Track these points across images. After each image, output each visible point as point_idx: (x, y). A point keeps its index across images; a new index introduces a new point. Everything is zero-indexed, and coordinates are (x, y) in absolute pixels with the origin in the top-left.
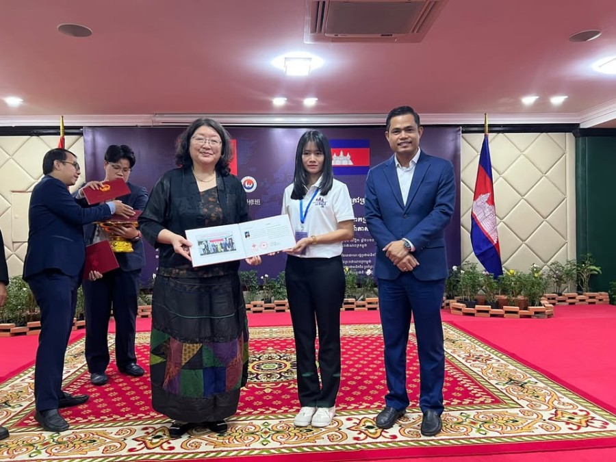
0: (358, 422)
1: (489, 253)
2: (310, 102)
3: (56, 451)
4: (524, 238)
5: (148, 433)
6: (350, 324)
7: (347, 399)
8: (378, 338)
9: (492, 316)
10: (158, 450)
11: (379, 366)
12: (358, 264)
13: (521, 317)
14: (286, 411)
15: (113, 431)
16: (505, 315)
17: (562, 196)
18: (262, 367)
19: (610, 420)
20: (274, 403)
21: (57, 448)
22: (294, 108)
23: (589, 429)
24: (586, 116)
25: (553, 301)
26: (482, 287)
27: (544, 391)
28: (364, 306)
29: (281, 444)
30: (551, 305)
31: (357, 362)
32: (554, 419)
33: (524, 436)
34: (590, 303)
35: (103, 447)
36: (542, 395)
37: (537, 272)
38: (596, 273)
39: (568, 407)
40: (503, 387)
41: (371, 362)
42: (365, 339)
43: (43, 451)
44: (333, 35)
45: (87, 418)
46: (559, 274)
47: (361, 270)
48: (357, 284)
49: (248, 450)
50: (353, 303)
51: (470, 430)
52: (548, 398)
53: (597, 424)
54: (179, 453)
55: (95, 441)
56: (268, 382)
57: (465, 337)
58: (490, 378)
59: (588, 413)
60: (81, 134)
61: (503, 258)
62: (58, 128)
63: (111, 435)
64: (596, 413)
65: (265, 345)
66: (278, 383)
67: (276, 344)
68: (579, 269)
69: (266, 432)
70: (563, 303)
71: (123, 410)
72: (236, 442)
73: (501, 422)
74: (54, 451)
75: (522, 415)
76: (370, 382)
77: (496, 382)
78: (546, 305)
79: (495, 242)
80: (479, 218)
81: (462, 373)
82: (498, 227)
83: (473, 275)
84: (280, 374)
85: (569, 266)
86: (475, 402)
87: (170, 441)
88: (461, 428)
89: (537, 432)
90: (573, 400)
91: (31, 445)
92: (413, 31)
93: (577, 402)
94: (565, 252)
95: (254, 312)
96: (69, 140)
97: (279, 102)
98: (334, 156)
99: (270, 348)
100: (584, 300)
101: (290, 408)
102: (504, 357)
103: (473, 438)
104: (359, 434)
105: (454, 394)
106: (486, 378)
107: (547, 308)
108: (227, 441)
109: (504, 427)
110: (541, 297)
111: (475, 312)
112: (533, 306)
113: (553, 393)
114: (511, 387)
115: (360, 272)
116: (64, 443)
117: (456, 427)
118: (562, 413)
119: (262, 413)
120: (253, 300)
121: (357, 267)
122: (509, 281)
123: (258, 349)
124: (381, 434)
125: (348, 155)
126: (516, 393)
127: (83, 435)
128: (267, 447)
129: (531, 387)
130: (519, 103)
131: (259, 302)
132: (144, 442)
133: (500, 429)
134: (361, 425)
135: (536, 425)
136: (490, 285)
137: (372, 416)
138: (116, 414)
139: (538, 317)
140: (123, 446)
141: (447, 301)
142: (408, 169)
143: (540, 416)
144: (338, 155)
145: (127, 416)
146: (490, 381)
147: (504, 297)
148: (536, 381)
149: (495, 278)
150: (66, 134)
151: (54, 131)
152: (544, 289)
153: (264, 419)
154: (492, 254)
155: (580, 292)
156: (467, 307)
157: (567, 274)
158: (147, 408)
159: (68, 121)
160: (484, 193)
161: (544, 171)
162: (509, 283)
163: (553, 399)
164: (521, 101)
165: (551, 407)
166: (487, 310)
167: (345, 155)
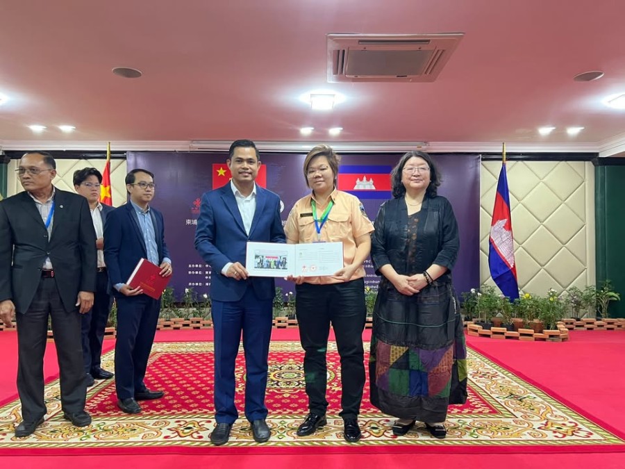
1: (506, 277)
3: (103, 436)
4: (542, 263)
5: (181, 425)
9: (507, 337)
10: (189, 438)
13: (536, 340)
15: (150, 422)
16: (520, 338)
17: (581, 223)
18: (283, 375)
19: (595, 431)
20: (291, 405)
21: (104, 434)
22: (320, 136)
23: (574, 437)
24: (602, 146)
25: (570, 326)
26: (500, 309)
27: (541, 405)
29: (295, 438)
30: (567, 329)
32: (543, 428)
33: (512, 440)
34: (608, 329)
35: (143, 434)
36: (537, 408)
37: (553, 296)
38: (616, 299)
39: (559, 419)
40: (502, 400)
43: (92, 436)
44: (353, 77)
46: (579, 300)
51: (463, 434)
52: (542, 411)
53: (582, 434)
54: (206, 442)
55: (135, 430)
56: (287, 389)
57: (476, 356)
58: (492, 392)
59: (576, 425)
60: (125, 158)
61: (520, 282)
62: (105, 152)
63: (149, 426)
64: (584, 425)
65: (287, 357)
66: (296, 390)
67: (297, 357)
68: (598, 294)
69: (282, 429)
70: (581, 328)
71: (158, 407)
73: (494, 429)
74: (101, 436)
75: (514, 424)
77: (497, 396)
78: (561, 329)
79: (512, 266)
80: (496, 243)
83: (491, 299)
84: (298, 382)
85: (588, 291)
86: (473, 412)
87: (199, 432)
88: (457, 432)
89: (524, 438)
90: (566, 414)
91: (82, 431)
92: (426, 73)
93: (570, 416)
94: (585, 278)
95: (279, 327)
96: (114, 162)
97: (306, 131)
98: (358, 181)
99: (291, 360)
100: (602, 326)
102: (510, 374)
103: (465, 441)
106: (489, 393)
107: (562, 332)
108: (248, 434)
109: (496, 433)
110: (557, 321)
111: (491, 334)
112: (548, 328)
113: (548, 407)
114: (510, 401)
116: (109, 430)
117: (453, 432)
118: (552, 424)
119: (280, 413)
120: (278, 316)
122: (525, 304)
123: (280, 360)
124: (383, 434)
125: (371, 181)
126: (513, 406)
127: (125, 425)
128: (282, 440)
129: (529, 401)
130: (538, 134)
131: (284, 318)
132: (177, 432)
133: (491, 435)
134: (367, 426)
135: (525, 433)
136: (506, 308)
137: (377, 420)
138: (153, 410)
139: (553, 340)
140: (159, 433)
141: (465, 323)
143: (531, 426)
144: (361, 180)
145: (162, 411)
146: (492, 395)
147: (520, 320)
148: (535, 396)
149: (511, 301)
150: (112, 158)
151: (101, 155)
152: (562, 313)
153: (281, 418)
154: (509, 277)
155: (599, 318)
156: (483, 329)
157: (586, 300)
158: (179, 405)
159: (114, 146)
160: (502, 219)
161: (563, 198)
162: (525, 306)
163: (547, 412)
164: (538, 132)
165: (543, 419)
166: (502, 331)
167: (368, 180)
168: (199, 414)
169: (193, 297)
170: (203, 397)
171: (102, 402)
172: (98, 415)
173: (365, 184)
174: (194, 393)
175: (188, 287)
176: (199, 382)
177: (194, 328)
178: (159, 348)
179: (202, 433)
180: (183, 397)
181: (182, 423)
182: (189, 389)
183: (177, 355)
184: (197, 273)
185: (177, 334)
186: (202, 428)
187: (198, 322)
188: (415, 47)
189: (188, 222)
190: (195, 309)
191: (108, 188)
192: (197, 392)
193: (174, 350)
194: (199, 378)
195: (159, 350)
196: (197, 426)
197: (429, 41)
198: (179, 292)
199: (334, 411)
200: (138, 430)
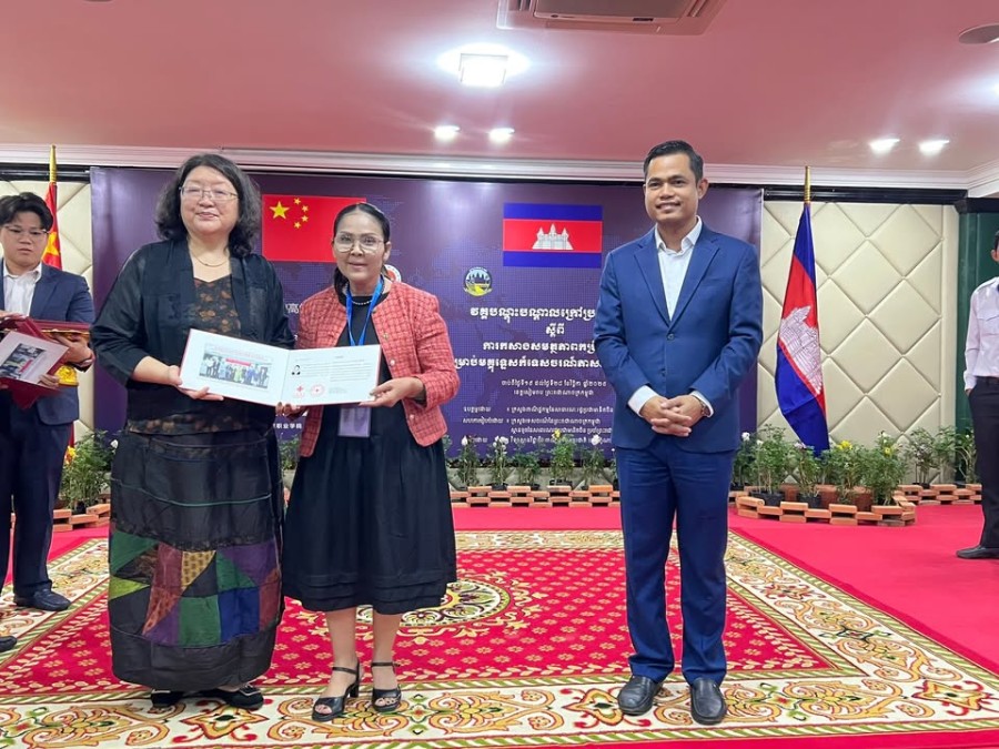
0: (581, 696)
1: (807, 411)
2: (501, 135)
3: (42, 740)
4: (866, 387)
5: (208, 711)
7: (561, 657)
8: (613, 554)
9: (810, 520)
10: (227, 740)
11: (616, 602)
12: (578, 426)
13: (859, 524)
14: (453, 677)
15: (144, 706)
16: (833, 520)
17: (933, 316)
20: (432, 662)
21: (44, 734)
22: (472, 146)
23: (983, 714)
25: (915, 498)
26: (793, 469)
27: (904, 648)
28: (586, 499)
29: (447, 732)
30: (912, 504)
31: (576, 594)
32: (922, 695)
33: (872, 724)
35: (128, 733)
36: (900, 655)
37: (888, 445)
39: (946, 676)
40: (833, 641)
41: (601, 595)
42: (589, 555)
43: (19, 739)
44: (549, 16)
45: (95, 683)
46: (926, 450)
47: (582, 435)
48: (575, 461)
49: (389, 741)
50: (566, 494)
51: (777, 712)
52: (910, 661)
53: (997, 705)
55: (111, 723)
56: (420, 627)
57: (763, 555)
58: (809, 626)
59: (980, 688)
60: (86, 180)
61: (829, 423)
62: (46, 167)
63: (140, 713)
64: (994, 687)
68: (960, 442)
69: (419, 713)
70: (931, 502)
72: (367, 729)
73: (831, 700)
74: (37, 739)
75: (866, 688)
76: (601, 629)
77: (820, 632)
78: (902, 504)
79: (818, 392)
80: (790, 349)
81: (761, 616)
82: (823, 365)
83: (776, 450)
84: (440, 612)
85: (942, 437)
86: (784, 666)
87: (248, 725)
88: (763, 709)
89: (892, 717)
90: (955, 666)
92: (689, 15)
93: (962, 669)
94: (937, 413)
96: (64, 189)
97: (445, 133)
98: (540, 234)
100: (966, 497)
101: (461, 672)
102: (833, 590)
103: (784, 727)
104: (584, 716)
105: (748, 651)
106: (803, 626)
107: (905, 509)
108: (350, 726)
109: (837, 708)
110: (895, 489)
111: (780, 513)
112: (881, 504)
113: (919, 653)
114: (846, 641)
115: (580, 440)
116: (56, 725)
117: (754, 707)
118: (935, 686)
119: (410, 679)
121: (575, 430)
122: (840, 460)
124: (622, 719)
125: (565, 233)
126: (855, 652)
127: (89, 713)
128: (421, 737)
129: (880, 642)
130: (867, 150)
132: (201, 726)
133: (829, 712)
134: (587, 701)
135: (892, 706)
136: (806, 466)
137: (605, 687)
139: (889, 524)
140: (163, 732)
141: (731, 494)
142: (680, 254)
143: (898, 691)
144: (547, 231)
146: (810, 631)
147: (831, 489)
148: (890, 632)
149: (816, 455)
150: (59, 178)
151: (38, 171)
152: (900, 476)
153: (413, 689)
154: (811, 412)
155: (960, 483)
156: (766, 504)
157: (939, 451)
159: (63, 156)
160: (801, 307)
161: (904, 271)
162: (840, 464)
163: (918, 663)
164: (868, 147)
165: (916, 677)
166: (801, 509)
167: (559, 231)
171: (42, 662)
172: (32, 691)
173: (553, 240)
181: (212, 706)
186: (254, 716)
199: (518, 670)
200: (118, 723)
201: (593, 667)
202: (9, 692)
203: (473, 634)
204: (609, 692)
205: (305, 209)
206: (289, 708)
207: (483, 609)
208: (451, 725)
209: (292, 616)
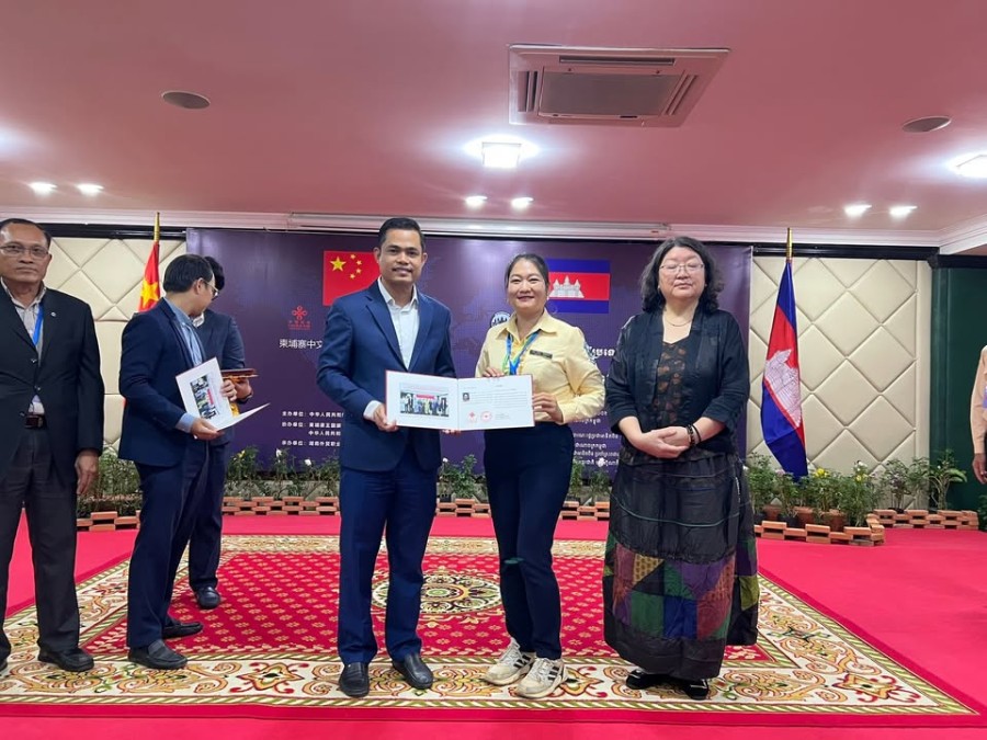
1: (789, 443)
3: (132, 687)
4: (846, 420)
5: (258, 670)
6: (567, 539)
9: (788, 538)
10: (270, 692)
12: (587, 449)
13: (832, 543)
14: (454, 654)
15: (209, 665)
16: (808, 538)
17: (909, 358)
19: (924, 692)
20: (439, 641)
21: (134, 682)
22: (497, 212)
23: (889, 702)
24: (949, 236)
25: (888, 521)
26: (777, 493)
27: (838, 647)
28: (592, 514)
29: (442, 695)
30: (882, 527)
32: (841, 685)
33: (791, 705)
34: (947, 527)
35: (196, 685)
36: (833, 653)
37: (862, 473)
38: (960, 480)
39: (866, 671)
40: (777, 639)
41: (588, 595)
42: (585, 562)
43: (114, 686)
44: (550, 115)
46: (901, 478)
47: (590, 458)
48: (583, 480)
50: (575, 509)
52: (840, 657)
53: (903, 696)
54: (299, 698)
55: (184, 677)
56: (433, 614)
59: (894, 681)
60: (183, 239)
61: (809, 450)
62: (152, 228)
63: (207, 670)
64: (906, 682)
65: (436, 562)
66: (448, 616)
67: (451, 562)
68: (933, 472)
70: (905, 525)
71: (224, 640)
72: (380, 690)
73: (762, 685)
74: (128, 686)
75: (793, 677)
76: (583, 621)
77: (769, 632)
78: (874, 526)
79: (798, 425)
80: (773, 387)
83: (763, 475)
84: (452, 603)
85: (917, 467)
87: (288, 682)
89: (810, 701)
90: (879, 664)
91: (97, 678)
94: (912, 445)
96: (165, 245)
97: (475, 201)
98: (557, 283)
99: (442, 567)
100: (938, 522)
101: (461, 650)
102: (791, 597)
103: (717, 704)
107: (874, 530)
109: (765, 692)
110: (867, 512)
111: (762, 531)
112: (854, 525)
113: (849, 651)
114: (789, 640)
115: (588, 462)
116: (143, 676)
118: (855, 679)
121: (584, 453)
122: (816, 485)
124: (585, 691)
125: (577, 284)
126: (794, 649)
129: (819, 641)
130: (841, 214)
132: (253, 681)
133: (757, 695)
135: (809, 693)
136: (787, 490)
137: (575, 667)
138: (215, 645)
139: (859, 544)
140: (223, 685)
143: (821, 681)
144: (562, 282)
145: (229, 647)
147: (808, 510)
148: (829, 633)
149: (795, 480)
150: (162, 238)
151: (144, 232)
152: (875, 501)
155: (933, 509)
157: (912, 480)
158: (259, 638)
159: (166, 219)
160: (783, 349)
161: (882, 318)
162: (816, 489)
163: (848, 659)
164: (843, 211)
165: (841, 670)
166: (780, 528)
167: (572, 282)
168: (289, 652)
169: (289, 464)
170: (297, 624)
174: (283, 618)
175: (281, 447)
176: (292, 600)
177: (290, 513)
178: (231, 544)
179: (292, 685)
180: (265, 625)
181: (261, 667)
182: (276, 612)
183: (259, 556)
184: (295, 424)
185: (261, 522)
186: (293, 676)
187: (296, 504)
188: (650, 70)
189: (283, 343)
190: (291, 483)
191: (155, 286)
192: (289, 617)
193: (255, 548)
194: (292, 595)
195: (230, 547)
196: (285, 672)
197: (673, 60)
198: (266, 456)
200: (189, 677)
201: (569, 651)
202: (108, 652)
203: (476, 621)
204: (578, 671)
205: (359, 263)
206: (321, 671)
207: (487, 602)
208: (446, 690)
209: (331, 601)
